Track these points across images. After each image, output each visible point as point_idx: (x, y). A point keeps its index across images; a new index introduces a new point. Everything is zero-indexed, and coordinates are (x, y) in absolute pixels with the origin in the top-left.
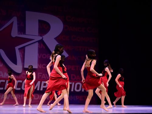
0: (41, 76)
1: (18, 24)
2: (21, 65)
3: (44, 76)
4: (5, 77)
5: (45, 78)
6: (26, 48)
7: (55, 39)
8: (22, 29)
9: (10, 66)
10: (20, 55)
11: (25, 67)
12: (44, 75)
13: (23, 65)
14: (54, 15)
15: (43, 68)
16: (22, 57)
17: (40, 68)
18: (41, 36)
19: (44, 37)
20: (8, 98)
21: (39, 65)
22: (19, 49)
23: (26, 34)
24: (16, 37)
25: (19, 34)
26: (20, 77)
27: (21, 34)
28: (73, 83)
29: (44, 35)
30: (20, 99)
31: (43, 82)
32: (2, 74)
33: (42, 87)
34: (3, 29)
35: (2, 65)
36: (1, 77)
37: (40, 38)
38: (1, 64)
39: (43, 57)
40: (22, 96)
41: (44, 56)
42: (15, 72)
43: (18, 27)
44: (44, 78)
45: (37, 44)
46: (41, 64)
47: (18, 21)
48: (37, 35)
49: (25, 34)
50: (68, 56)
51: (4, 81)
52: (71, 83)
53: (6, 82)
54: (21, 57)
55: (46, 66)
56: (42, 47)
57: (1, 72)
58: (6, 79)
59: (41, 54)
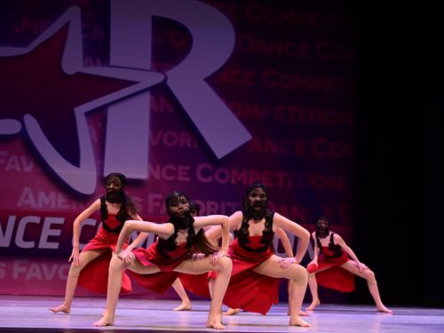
0: (158, 204)
1: (84, 30)
2: (95, 167)
4: (40, 206)
6: (111, 112)
7: (207, 80)
8: (98, 49)
9: (56, 171)
10: (91, 133)
11: (105, 174)
13: (101, 168)
15: (166, 177)
16: (96, 139)
17: (157, 177)
18: (160, 70)
19: (169, 73)
20: (49, 277)
21: (154, 167)
22: (88, 114)
23: (111, 64)
24: (79, 74)
25: (89, 65)
27: (95, 65)
29: (170, 68)
32: (31, 195)
34: (36, 48)
35: (32, 165)
36: (29, 205)
37: (158, 77)
38: (28, 164)
39: (166, 142)
41: (171, 139)
43: (85, 41)
45: (147, 97)
46: (158, 166)
47: (83, 21)
48: (149, 68)
49: (109, 66)
50: (251, 137)
51: (37, 220)
53: (42, 222)
54: (92, 140)
55: (175, 173)
56: (162, 110)
57: (27, 191)
58: (43, 215)
59: (160, 132)
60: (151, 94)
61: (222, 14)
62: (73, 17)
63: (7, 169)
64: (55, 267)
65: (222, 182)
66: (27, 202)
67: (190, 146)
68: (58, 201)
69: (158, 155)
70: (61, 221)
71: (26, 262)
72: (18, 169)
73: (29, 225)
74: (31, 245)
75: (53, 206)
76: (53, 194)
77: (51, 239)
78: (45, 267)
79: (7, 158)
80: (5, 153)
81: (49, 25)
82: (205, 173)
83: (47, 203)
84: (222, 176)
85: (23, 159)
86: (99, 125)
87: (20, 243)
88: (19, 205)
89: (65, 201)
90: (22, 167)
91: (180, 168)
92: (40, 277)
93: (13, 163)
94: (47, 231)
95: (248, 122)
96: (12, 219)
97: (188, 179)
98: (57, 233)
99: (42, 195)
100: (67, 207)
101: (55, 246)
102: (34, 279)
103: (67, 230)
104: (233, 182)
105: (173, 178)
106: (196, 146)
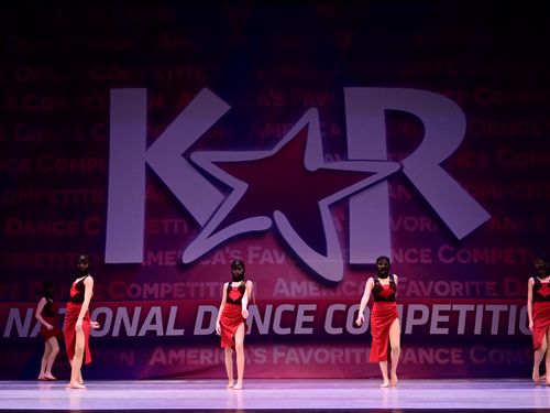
0: (403, 287)
1: (322, 129)
2: (341, 256)
3: (415, 285)
4: (293, 294)
5: (418, 294)
6: (353, 203)
7: (442, 165)
8: (336, 144)
9: (306, 261)
10: (335, 223)
11: (352, 262)
12: (413, 283)
13: (347, 256)
14: (434, 91)
15: (409, 261)
16: (340, 229)
17: (401, 261)
18: (396, 159)
19: (404, 162)
20: (306, 360)
21: (397, 252)
23: (350, 158)
25: (329, 160)
26: (339, 294)
27: (335, 160)
28: (513, 308)
29: (405, 157)
30: (341, 361)
31: (412, 308)
32: (284, 285)
33: (411, 322)
35: (283, 257)
36: (283, 294)
37: (394, 167)
38: (280, 256)
39: (407, 228)
40: (347, 351)
41: (411, 224)
42: (322, 277)
43: (323, 138)
44: (413, 295)
45: (385, 186)
46: (401, 251)
47: (321, 120)
48: (385, 159)
49: (347, 160)
50: (489, 217)
51: (291, 308)
52: (505, 308)
53: (296, 309)
55: (418, 256)
56: (400, 197)
57: (281, 281)
58: (297, 303)
59: (400, 218)
60: (389, 182)
61: (451, 101)
62: (311, 118)
63: (262, 262)
64: (311, 351)
65: (464, 262)
66: (281, 291)
67: (429, 229)
68: (309, 289)
69: (400, 239)
70: (313, 307)
71: (284, 347)
72: (272, 262)
73: (285, 313)
74: (287, 331)
75: (305, 294)
76: (304, 283)
77: (305, 325)
78: (301, 351)
79: (261, 252)
80: (259, 248)
81: (290, 128)
82: (447, 254)
83: (299, 291)
84: (464, 256)
85: (276, 252)
86: (342, 215)
87: (278, 330)
88: (274, 295)
89: (316, 288)
90: (274, 259)
91: (423, 251)
92: (298, 361)
93: (267, 256)
94: (301, 318)
95: (485, 202)
96: (269, 308)
97: (430, 261)
98: (311, 319)
99: (294, 284)
100: (318, 294)
101: (309, 331)
102: (293, 363)
103: (320, 316)
104: (475, 261)
105: (416, 260)
106: (436, 229)
